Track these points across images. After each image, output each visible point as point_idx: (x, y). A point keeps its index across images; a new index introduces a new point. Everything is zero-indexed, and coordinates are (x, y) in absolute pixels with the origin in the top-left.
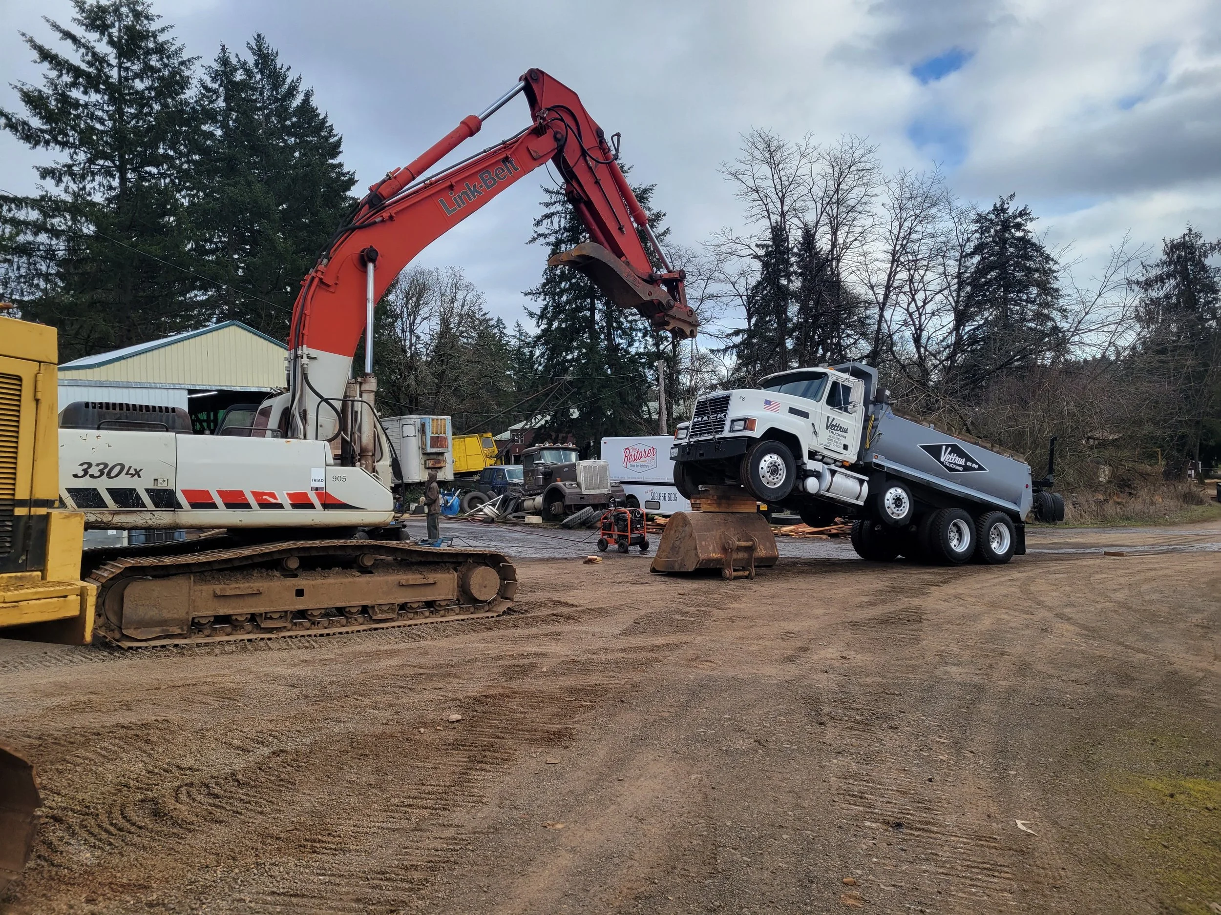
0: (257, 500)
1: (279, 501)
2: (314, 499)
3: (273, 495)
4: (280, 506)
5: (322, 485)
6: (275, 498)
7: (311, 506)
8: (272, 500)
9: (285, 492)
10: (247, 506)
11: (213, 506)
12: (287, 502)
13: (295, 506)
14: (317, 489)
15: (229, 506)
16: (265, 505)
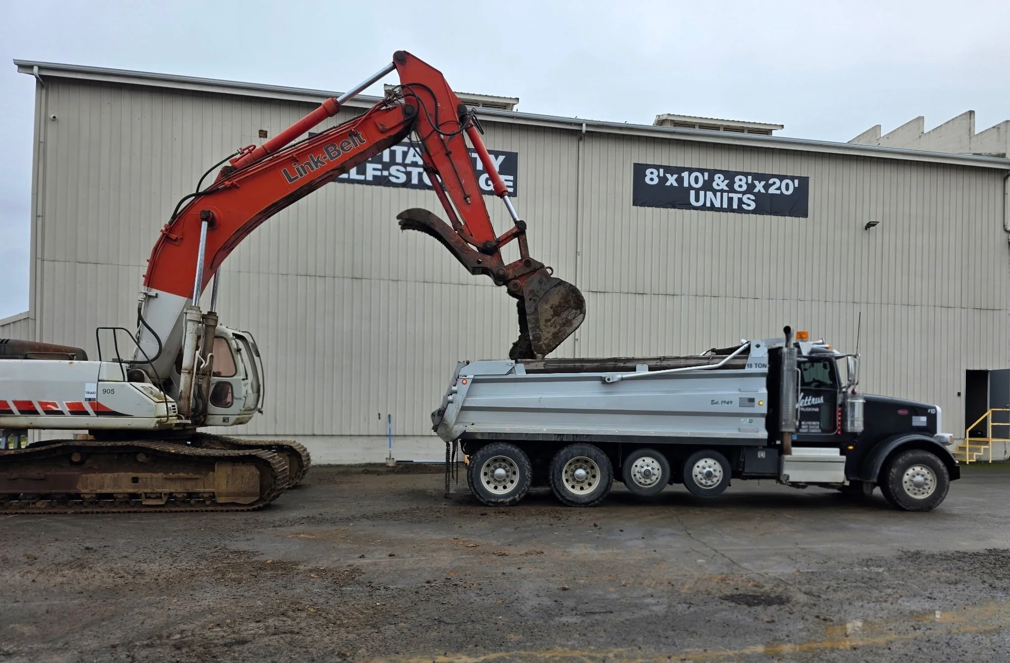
0: (43, 408)
1: (60, 409)
2: (88, 407)
3: (55, 405)
4: (60, 413)
5: (94, 396)
6: (57, 407)
7: (86, 413)
8: (55, 409)
9: (64, 402)
10: (35, 412)
11: (10, 412)
12: (66, 410)
13: (73, 413)
14: (90, 399)
15: (22, 412)
16: (49, 412)
